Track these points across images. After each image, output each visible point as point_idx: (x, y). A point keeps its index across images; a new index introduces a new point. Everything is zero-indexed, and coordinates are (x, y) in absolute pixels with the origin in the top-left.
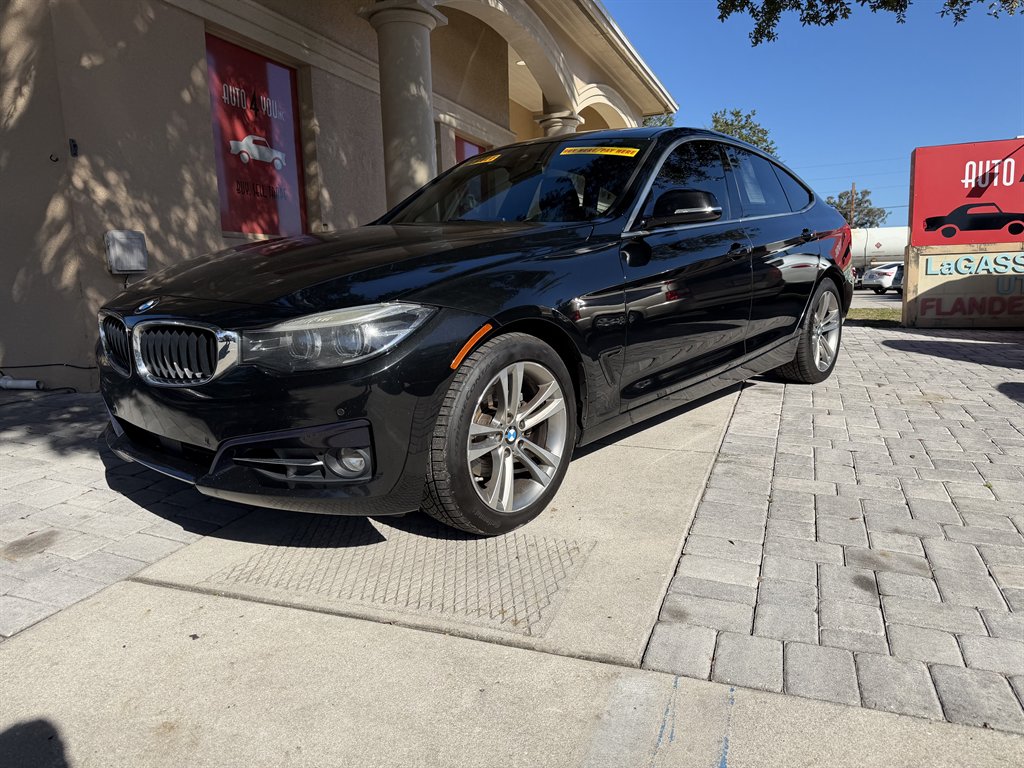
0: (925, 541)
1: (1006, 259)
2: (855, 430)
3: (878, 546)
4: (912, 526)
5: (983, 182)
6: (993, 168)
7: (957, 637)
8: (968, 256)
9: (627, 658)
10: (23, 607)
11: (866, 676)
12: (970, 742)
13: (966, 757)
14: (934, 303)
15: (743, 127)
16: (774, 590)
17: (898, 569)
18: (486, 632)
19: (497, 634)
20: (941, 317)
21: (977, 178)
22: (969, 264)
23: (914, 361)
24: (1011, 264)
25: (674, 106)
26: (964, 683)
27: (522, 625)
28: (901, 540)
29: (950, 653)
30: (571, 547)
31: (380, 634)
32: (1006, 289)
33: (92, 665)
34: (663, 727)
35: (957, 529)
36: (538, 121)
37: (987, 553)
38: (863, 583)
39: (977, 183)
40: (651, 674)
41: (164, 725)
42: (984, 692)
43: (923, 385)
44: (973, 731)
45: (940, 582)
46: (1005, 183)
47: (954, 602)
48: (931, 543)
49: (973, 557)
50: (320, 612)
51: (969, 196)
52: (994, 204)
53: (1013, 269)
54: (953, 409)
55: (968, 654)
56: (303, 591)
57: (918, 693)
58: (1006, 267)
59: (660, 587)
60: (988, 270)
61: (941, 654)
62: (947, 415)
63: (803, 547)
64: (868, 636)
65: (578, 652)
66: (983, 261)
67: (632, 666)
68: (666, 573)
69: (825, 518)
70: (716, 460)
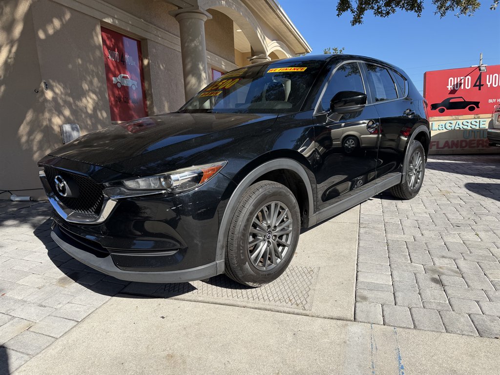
0: (456, 261)
1: (468, 122)
2: (415, 210)
3: (437, 264)
4: (449, 254)
5: (457, 87)
6: (461, 80)
7: (478, 302)
8: (450, 121)
9: (349, 318)
10: (80, 308)
11: (446, 321)
12: (491, 344)
13: (491, 350)
14: (435, 143)
16: (400, 286)
17: (448, 274)
18: (287, 310)
19: (292, 310)
20: (438, 150)
21: (454, 85)
22: (451, 125)
23: (432, 174)
24: (469, 125)
25: (310, 49)
26: (484, 321)
27: (300, 306)
28: (446, 261)
29: (476, 309)
30: (309, 270)
31: (242, 312)
32: (468, 135)
33: (124, 332)
34: (372, 345)
35: (468, 255)
36: (249, 60)
37: (482, 265)
38: (435, 281)
39: (454, 87)
40: (360, 324)
41: (168, 355)
42: (492, 324)
43: (439, 186)
44: (491, 340)
45: (466, 279)
46: (467, 87)
47: (473, 287)
48: (458, 261)
49: (477, 267)
50: (211, 303)
51: (450, 93)
52: (461, 97)
53: (471, 127)
54: (454, 198)
55: (483, 309)
56: (201, 294)
57: (467, 326)
58: (468, 126)
59: (353, 286)
60: (459, 128)
61: (473, 310)
62: (454, 201)
63: (406, 266)
64: (442, 303)
65: (327, 316)
66: (457, 124)
67: (351, 321)
68: (353, 280)
69: (413, 252)
70: (359, 227)
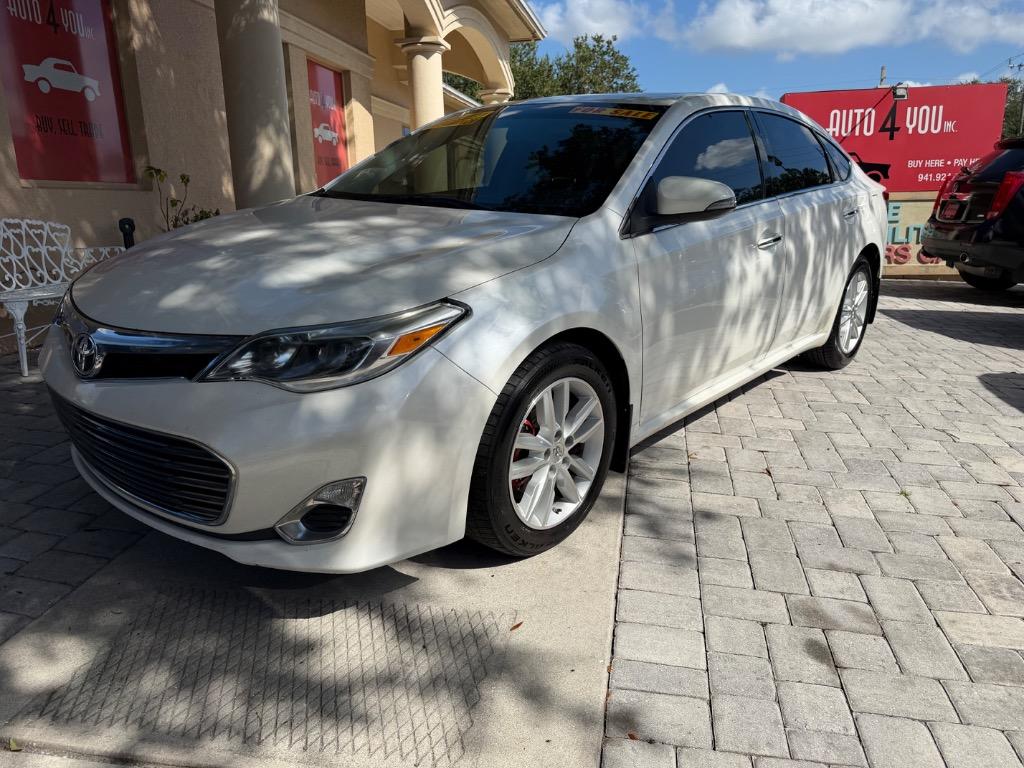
0: (864, 580)
3: (819, 590)
4: (845, 558)
5: (846, 132)
6: (855, 116)
7: (930, 727)
15: (604, 53)
16: (725, 673)
17: (847, 626)
21: (841, 126)
28: (840, 580)
35: (889, 558)
36: (400, 45)
37: (926, 591)
38: (815, 650)
39: (841, 132)
45: (892, 642)
46: (865, 133)
47: (913, 672)
48: (869, 580)
59: (599, 682)
63: (743, 600)
64: (839, 737)
68: (604, 656)
69: (757, 552)
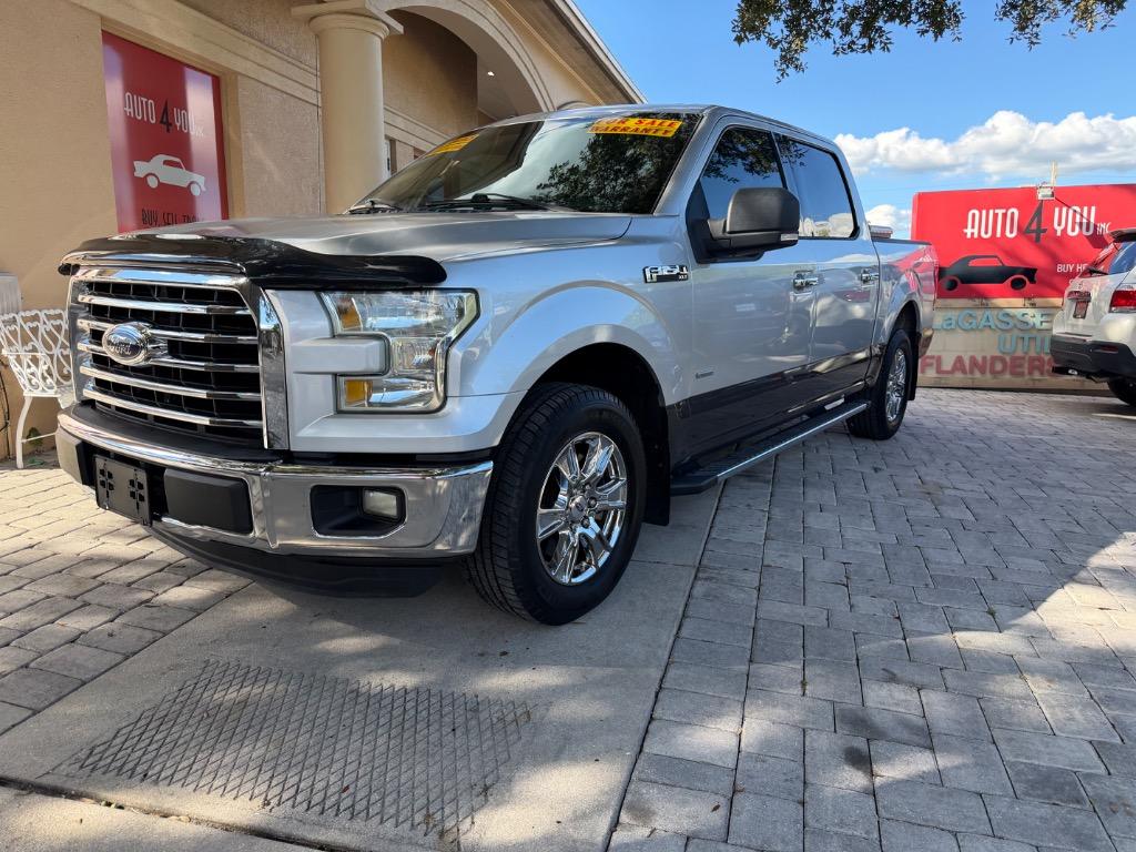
0: (924, 693)
2: (849, 533)
3: (872, 701)
4: (909, 671)
5: (986, 232)
6: (996, 216)
7: (959, 839)
14: (936, 361)
16: (753, 773)
17: (894, 737)
20: (941, 375)
21: (980, 228)
28: (898, 692)
30: (520, 712)
32: (1008, 346)
35: (958, 675)
38: (855, 757)
39: (980, 233)
43: (922, 470)
46: (1008, 234)
48: (930, 695)
49: (975, 717)
52: (996, 256)
54: (953, 503)
62: (947, 511)
64: (859, 842)
69: (814, 661)
70: (696, 576)
